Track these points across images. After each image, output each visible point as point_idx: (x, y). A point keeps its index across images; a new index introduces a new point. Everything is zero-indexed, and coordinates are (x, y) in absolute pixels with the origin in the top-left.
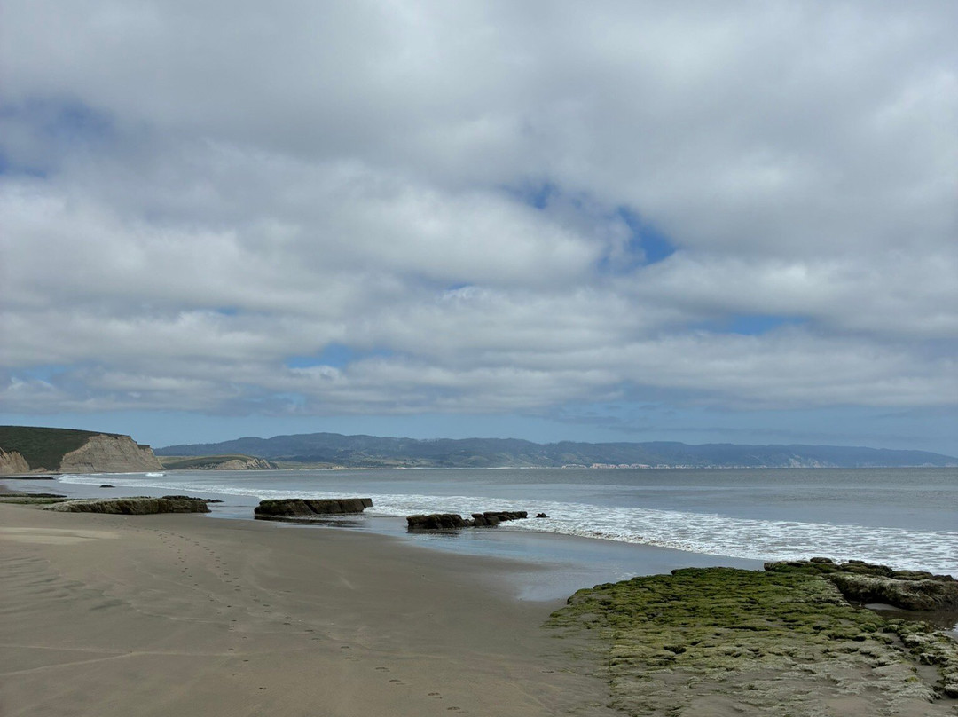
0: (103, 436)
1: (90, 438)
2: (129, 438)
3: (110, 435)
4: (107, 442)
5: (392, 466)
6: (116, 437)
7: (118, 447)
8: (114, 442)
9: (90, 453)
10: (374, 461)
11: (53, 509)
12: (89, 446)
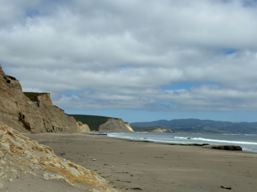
0: (112, 119)
1: (108, 119)
2: (121, 120)
3: (115, 118)
4: (114, 121)
5: (221, 133)
6: (117, 119)
7: (118, 123)
8: (116, 121)
9: (108, 125)
10: (214, 131)
11: (206, 148)
12: (108, 122)
